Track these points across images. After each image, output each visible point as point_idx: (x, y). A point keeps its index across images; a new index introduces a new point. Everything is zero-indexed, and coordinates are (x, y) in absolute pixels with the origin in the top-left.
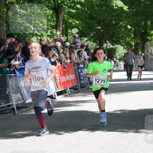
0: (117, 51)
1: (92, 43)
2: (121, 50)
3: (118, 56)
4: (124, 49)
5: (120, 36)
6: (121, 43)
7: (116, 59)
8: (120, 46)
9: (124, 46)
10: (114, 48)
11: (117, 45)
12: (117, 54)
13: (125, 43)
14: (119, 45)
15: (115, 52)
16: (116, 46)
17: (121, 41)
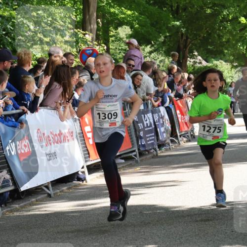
1: (163, 58)
4: (233, 70)
5: (224, 40)
6: (224, 55)
8: (224, 63)
9: (232, 62)
10: (209, 67)
11: (216, 60)
13: (233, 56)
14: (221, 61)
16: (215, 62)
17: (226, 51)
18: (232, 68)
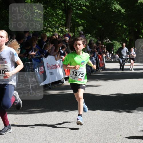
0: (115, 46)
1: (94, 39)
2: (118, 45)
3: (115, 50)
5: (118, 33)
8: (117, 42)
9: (120, 42)
10: (112, 43)
12: (114, 48)
13: (121, 39)
15: (113, 46)
16: (114, 41)
17: (118, 38)
18: (120, 44)
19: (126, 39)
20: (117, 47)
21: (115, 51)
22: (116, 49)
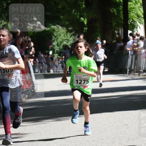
0: (55, 37)
1: (5, 23)
2: (62, 35)
3: (56, 47)
4: (68, 34)
5: (60, 7)
7: (53, 53)
8: (60, 27)
9: (67, 27)
10: (48, 31)
11: (54, 25)
12: (55, 43)
13: (68, 21)
14: (58, 26)
15: (51, 38)
16: (53, 27)
17: (62, 17)
18: (67, 32)
19: (82, 19)
20: (60, 40)
21: (57, 49)
22: (58, 45)
